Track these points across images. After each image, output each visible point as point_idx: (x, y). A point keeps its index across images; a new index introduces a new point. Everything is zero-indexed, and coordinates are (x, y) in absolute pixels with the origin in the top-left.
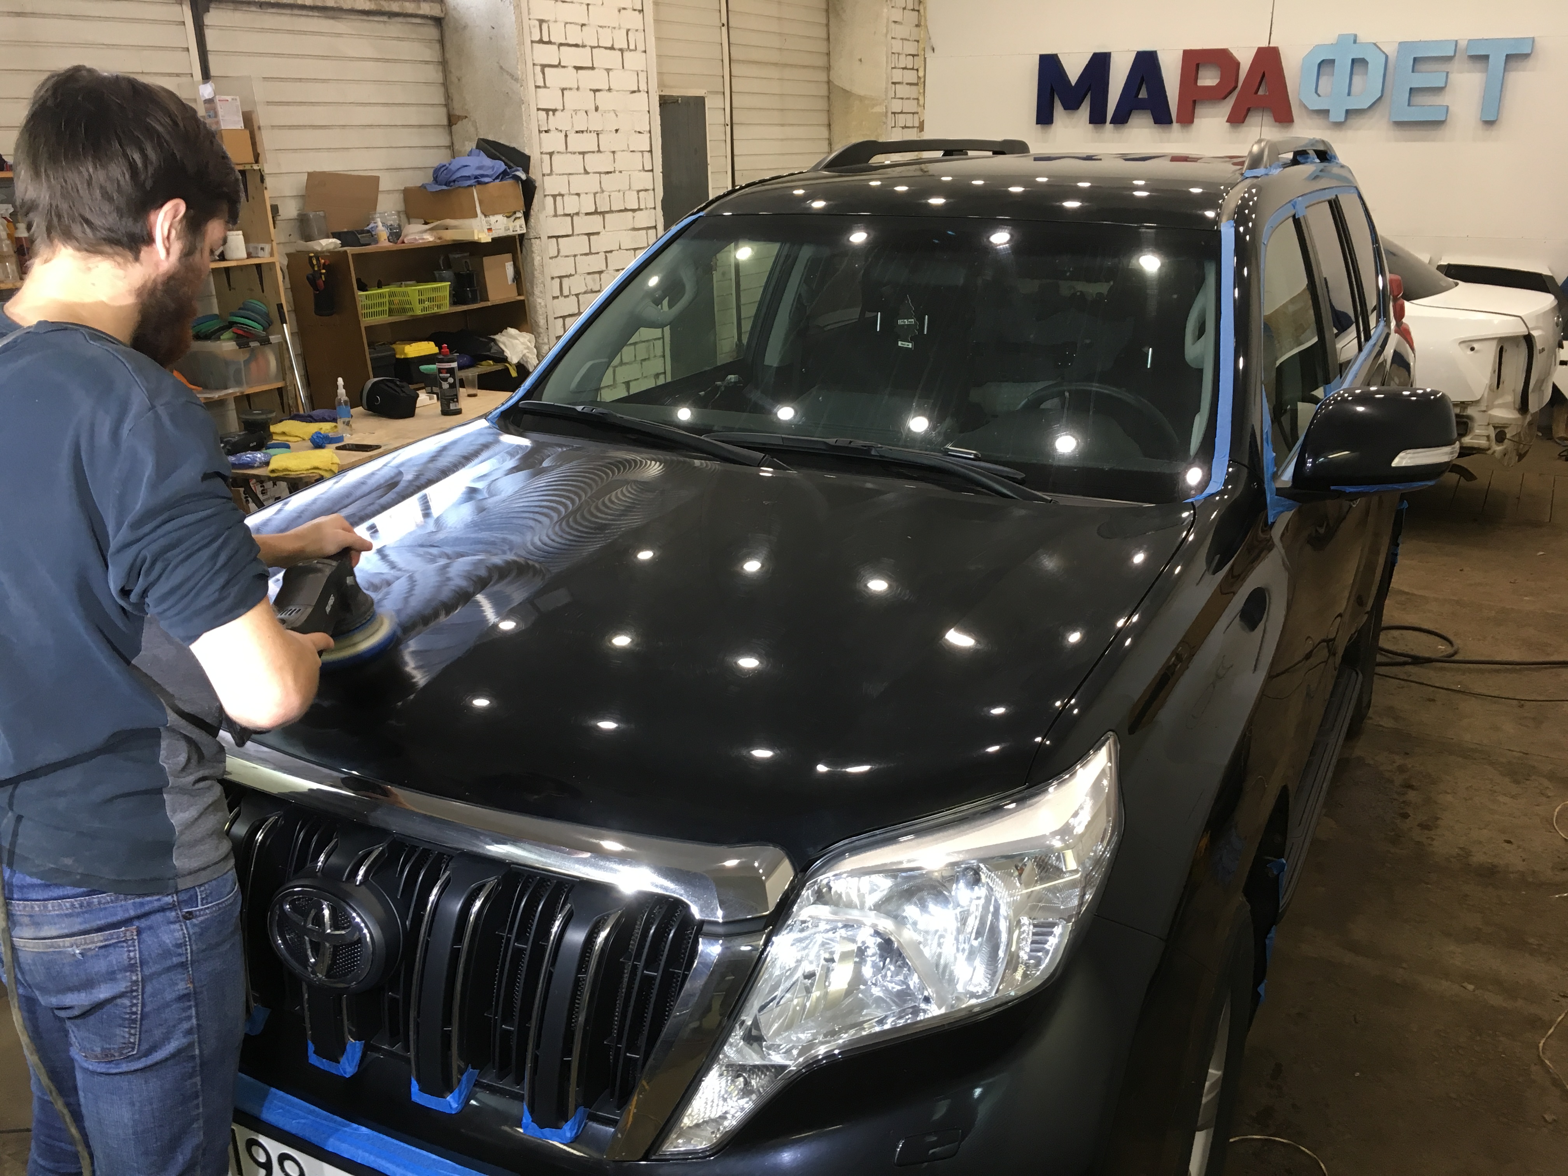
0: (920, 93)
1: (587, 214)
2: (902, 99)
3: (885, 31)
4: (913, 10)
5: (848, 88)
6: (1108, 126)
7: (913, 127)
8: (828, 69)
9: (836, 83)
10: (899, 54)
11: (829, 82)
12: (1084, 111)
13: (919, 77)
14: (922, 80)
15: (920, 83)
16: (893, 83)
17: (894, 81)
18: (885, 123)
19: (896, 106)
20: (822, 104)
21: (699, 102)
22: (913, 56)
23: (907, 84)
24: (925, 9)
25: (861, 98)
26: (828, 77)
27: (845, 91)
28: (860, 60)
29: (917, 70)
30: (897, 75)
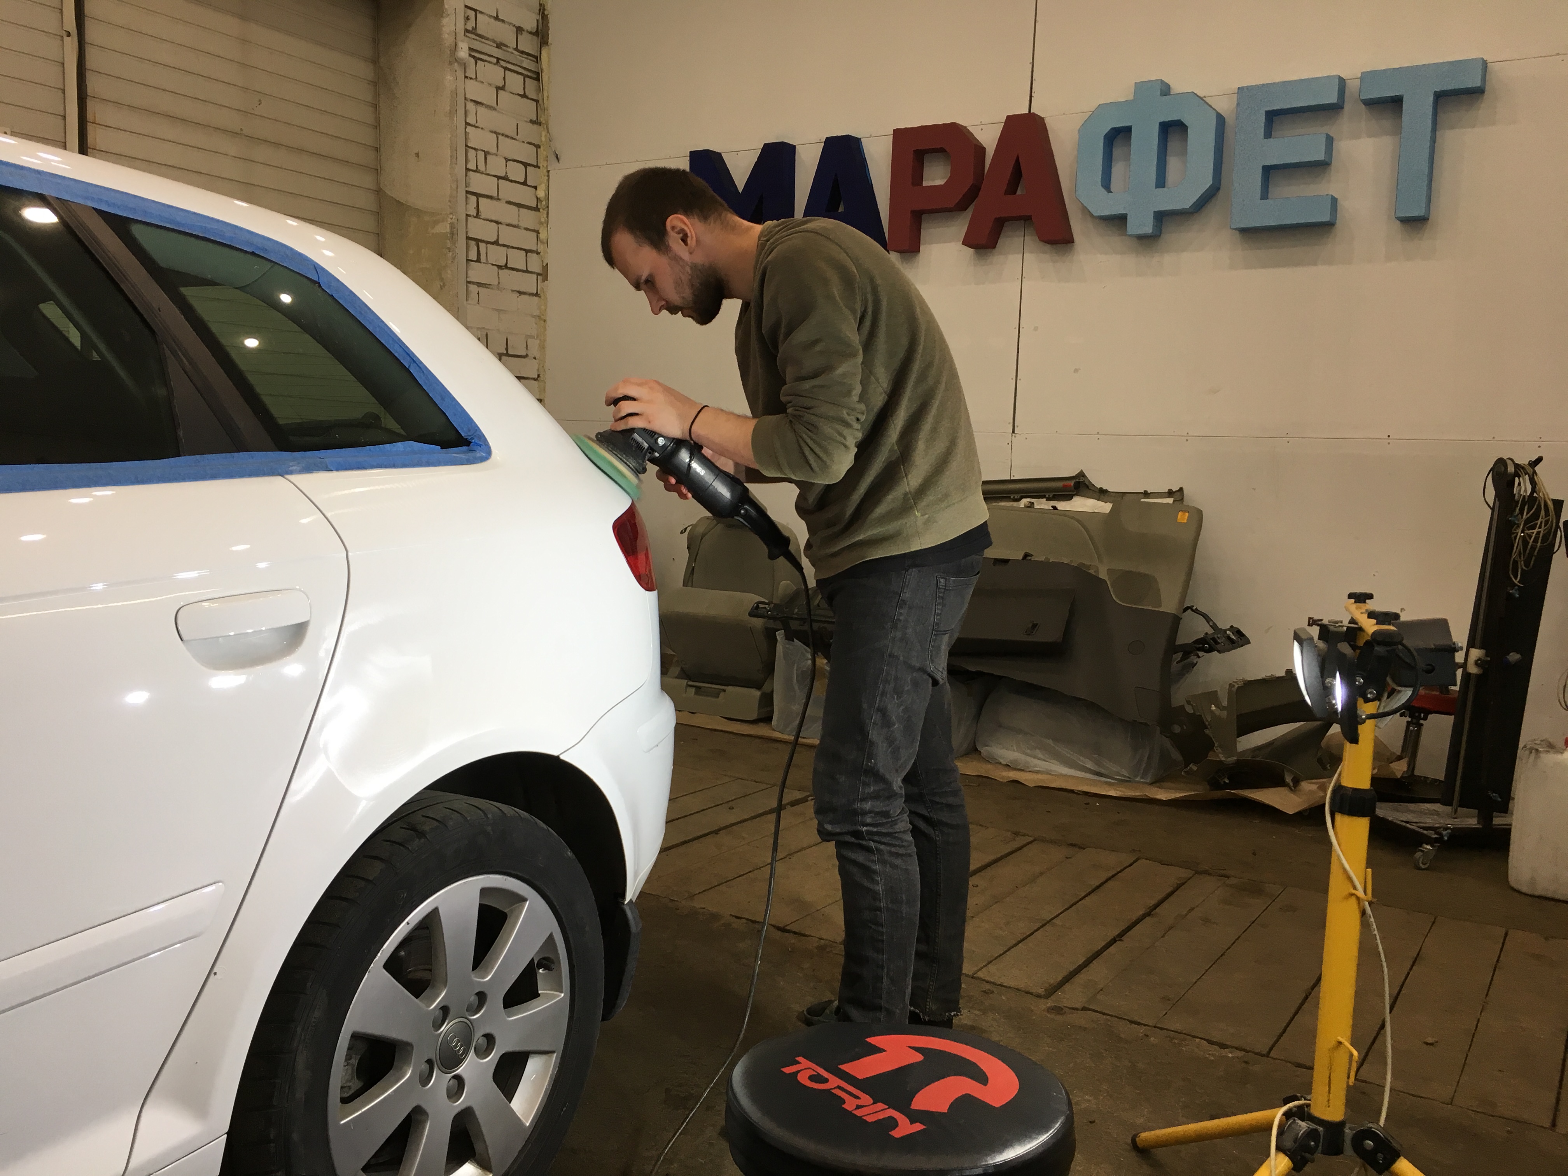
5: (402, 199)
7: (527, 272)
8: (377, 171)
9: (389, 193)
10: (486, 153)
11: (379, 192)
13: (538, 199)
14: (543, 203)
15: (540, 206)
16: (470, 193)
17: (474, 190)
18: (449, 249)
19: (481, 230)
22: (526, 165)
23: (510, 203)
24: (549, 98)
25: (418, 212)
26: (378, 182)
27: (400, 204)
28: (417, 155)
29: (536, 188)
30: (484, 184)
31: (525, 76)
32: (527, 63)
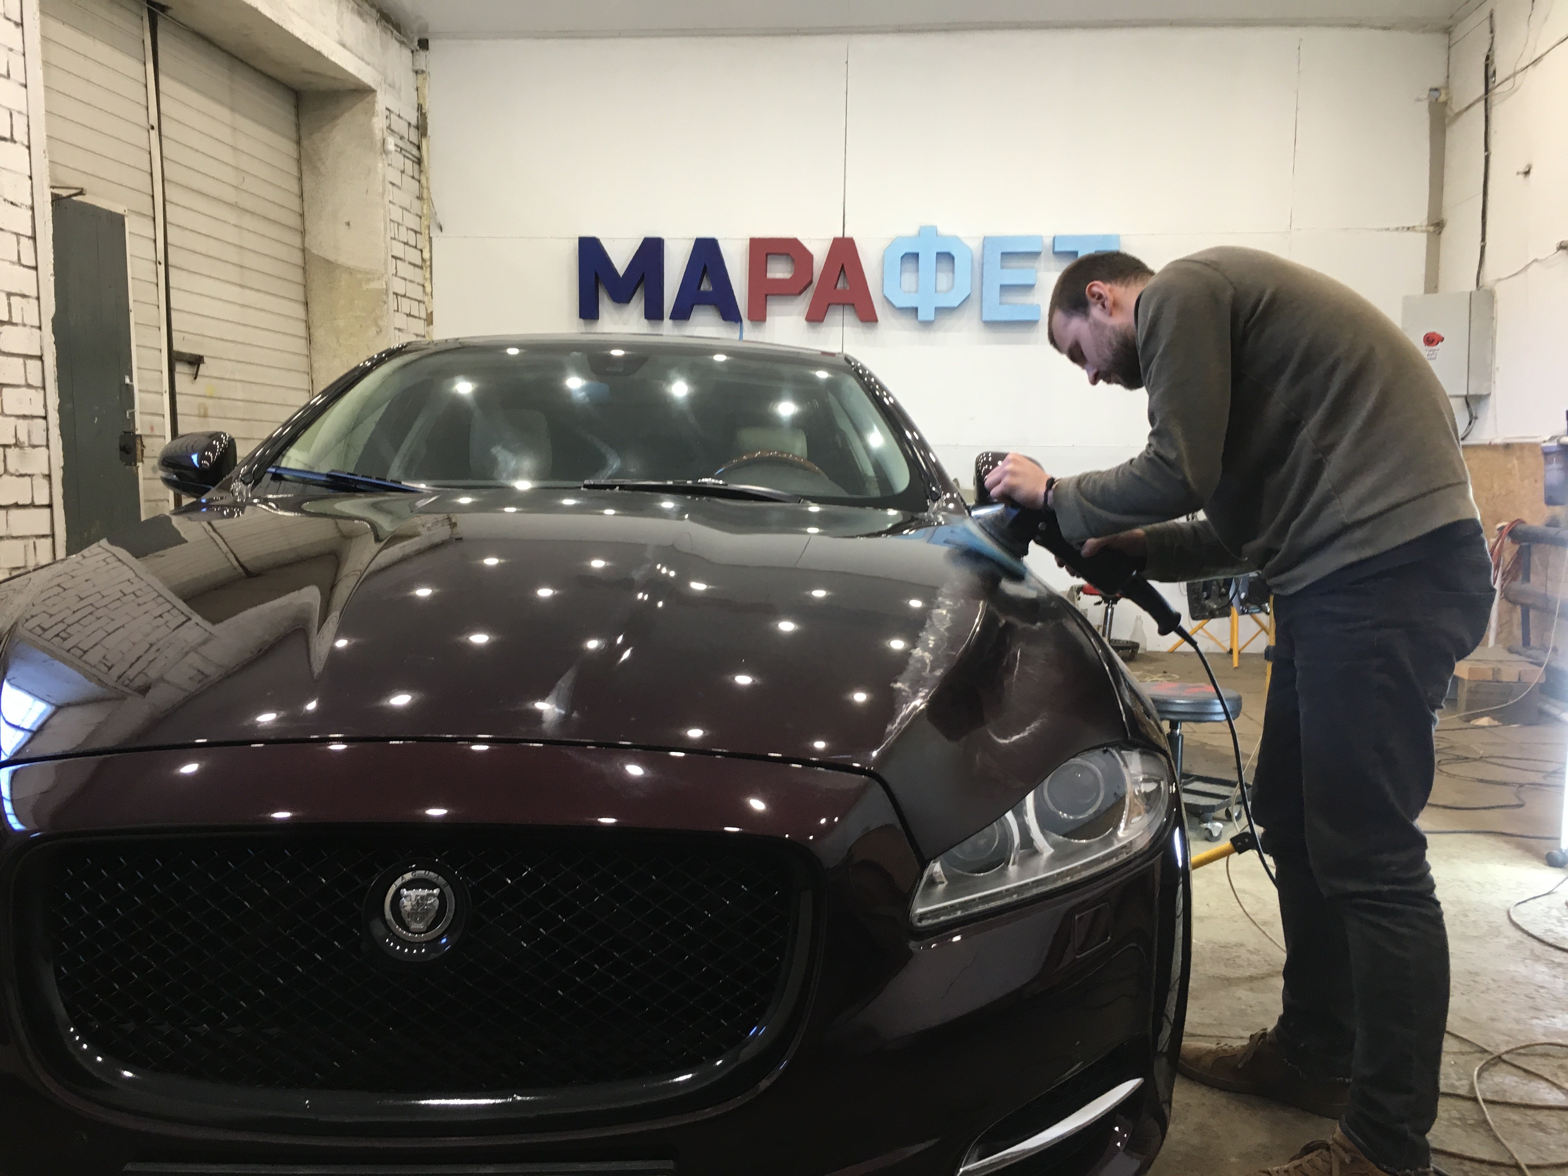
0: (425, 279)
2: (405, 279)
3: (380, 190)
4: (413, 177)
5: (331, 257)
6: (667, 321)
7: (419, 318)
8: (303, 233)
9: (315, 252)
10: (398, 224)
11: (303, 250)
12: (637, 306)
13: (423, 260)
14: (428, 263)
15: (425, 265)
16: (393, 257)
17: (394, 254)
18: (385, 302)
19: (399, 286)
20: (297, 275)
21: (117, 222)
22: (416, 232)
23: (410, 263)
24: (427, 179)
25: (350, 271)
26: (303, 242)
27: (328, 262)
28: (348, 224)
29: (422, 251)
30: (398, 249)
31: (413, 162)
32: (415, 152)
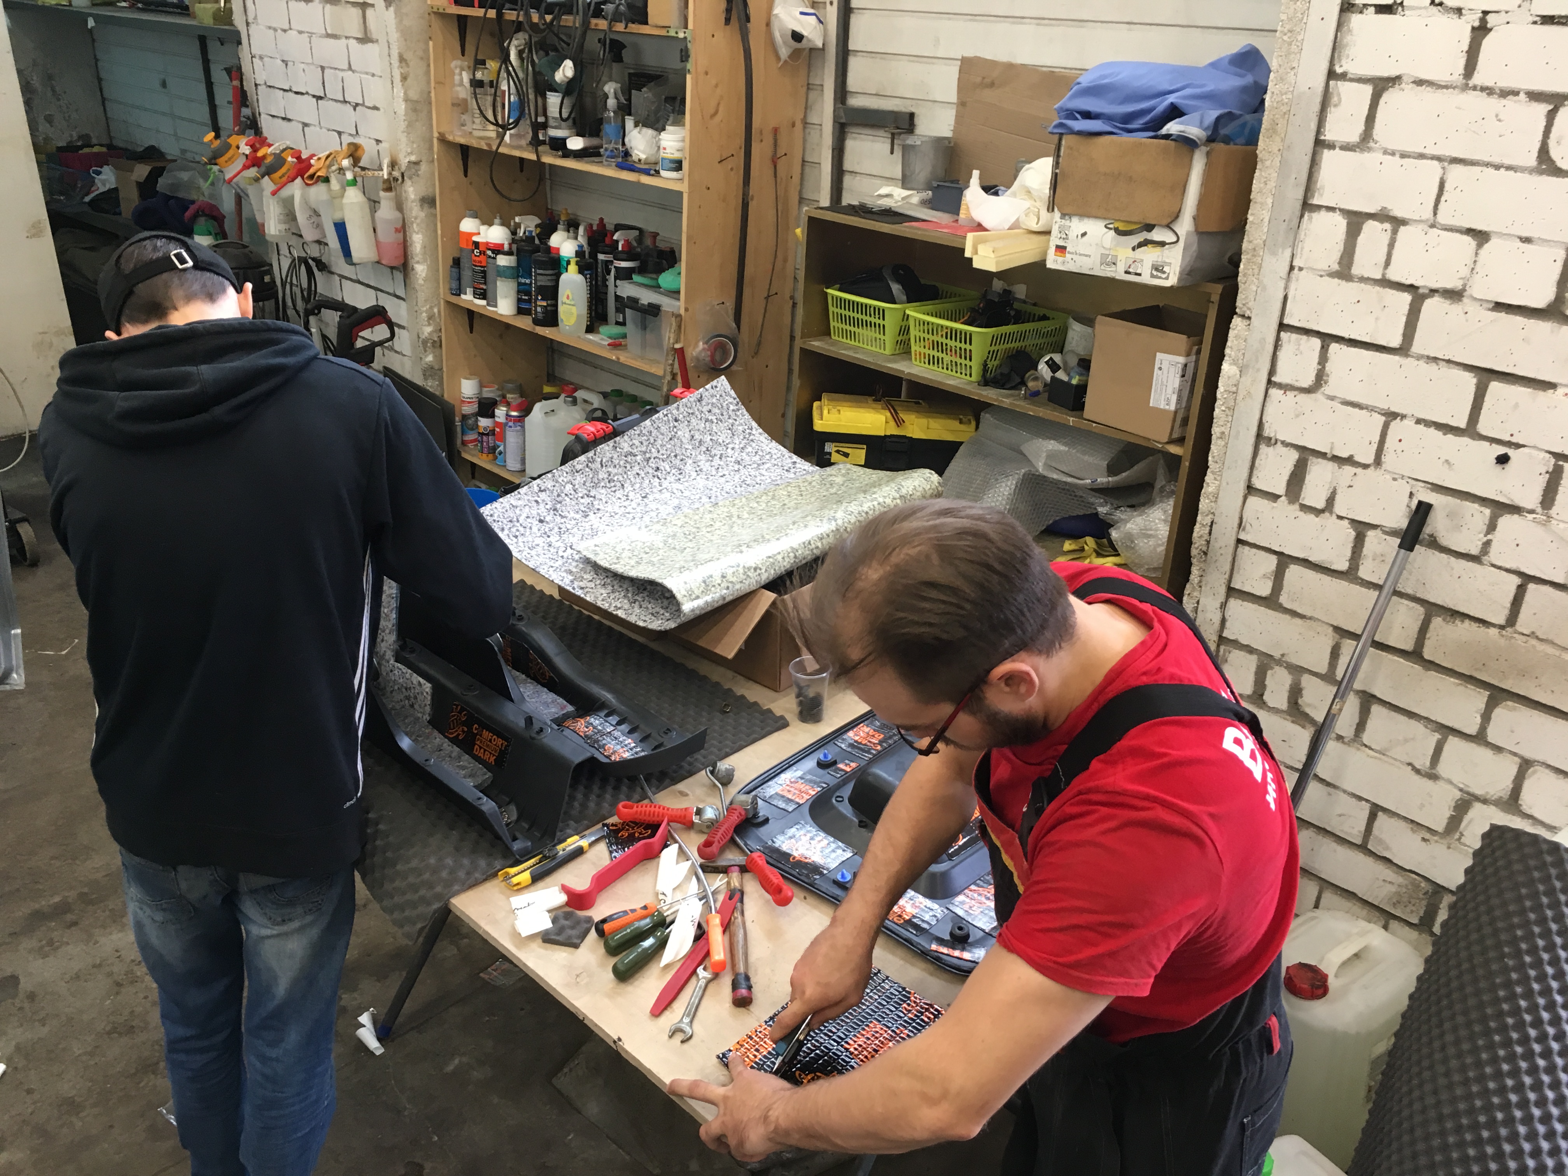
1: (1499, 306)
